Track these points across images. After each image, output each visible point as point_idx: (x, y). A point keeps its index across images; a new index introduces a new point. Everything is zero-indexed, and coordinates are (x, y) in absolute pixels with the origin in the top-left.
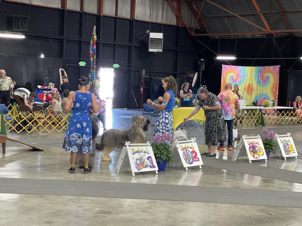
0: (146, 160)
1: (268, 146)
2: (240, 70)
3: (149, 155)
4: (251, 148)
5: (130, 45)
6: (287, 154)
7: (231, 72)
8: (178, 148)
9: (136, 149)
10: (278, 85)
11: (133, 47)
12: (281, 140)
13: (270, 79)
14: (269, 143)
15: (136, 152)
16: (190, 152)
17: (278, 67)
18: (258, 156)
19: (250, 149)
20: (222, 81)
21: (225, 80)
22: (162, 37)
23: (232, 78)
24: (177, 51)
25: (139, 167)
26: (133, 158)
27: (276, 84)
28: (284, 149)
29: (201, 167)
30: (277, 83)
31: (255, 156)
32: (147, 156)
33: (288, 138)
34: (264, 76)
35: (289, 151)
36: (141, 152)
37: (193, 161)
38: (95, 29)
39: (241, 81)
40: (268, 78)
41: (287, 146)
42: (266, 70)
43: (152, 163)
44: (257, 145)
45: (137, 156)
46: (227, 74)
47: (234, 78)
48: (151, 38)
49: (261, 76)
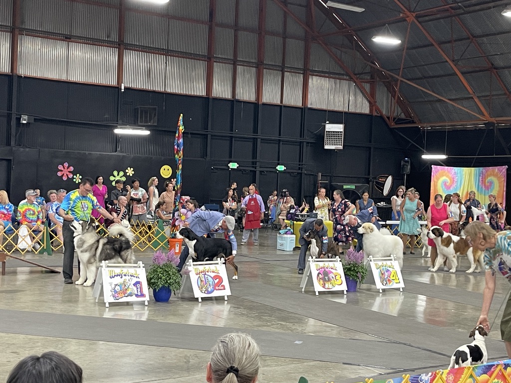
0: (132, 286)
1: (352, 273)
2: (455, 172)
3: (138, 280)
4: (320, 275)
5: (301, 140)
6: (384, 284)
7: (443, 176)
8: (190, 271)
9: (118, 271)
10: (505, 193)
11: (305, 144)
12: (376, 265)
13: (494, 185)
14: (353, 269)
15: (117, 276)
16: (211, 277)
17: (504, 168)
18: (330, 286)
19: (318, 275)
20: (432, 188)
21: (435, 186)
22: (342, 130)
23: (445, 183)
24: (370, 148)
25: (117, 296)
26: (109, 283)
27: (502, 191)
28: (381, 278)
29: (226, 298)
30: (504, 191)
31: (327, 286)
32: (135, 280)
33: (391, 263)
34: (487, 181)
35: (389, 280)
36: (125, 275)
37: (215, 289)
38: (181, 118)
39: (457, 188)
40: (491, 183)
41: (386, 274)
42: (489, 173)
43: (140, 290)
44: (332, 270)
45: (118, 280)
46: (438, 179)
47: (447, 184)
48: (328, 132)
49: (482, 181)
